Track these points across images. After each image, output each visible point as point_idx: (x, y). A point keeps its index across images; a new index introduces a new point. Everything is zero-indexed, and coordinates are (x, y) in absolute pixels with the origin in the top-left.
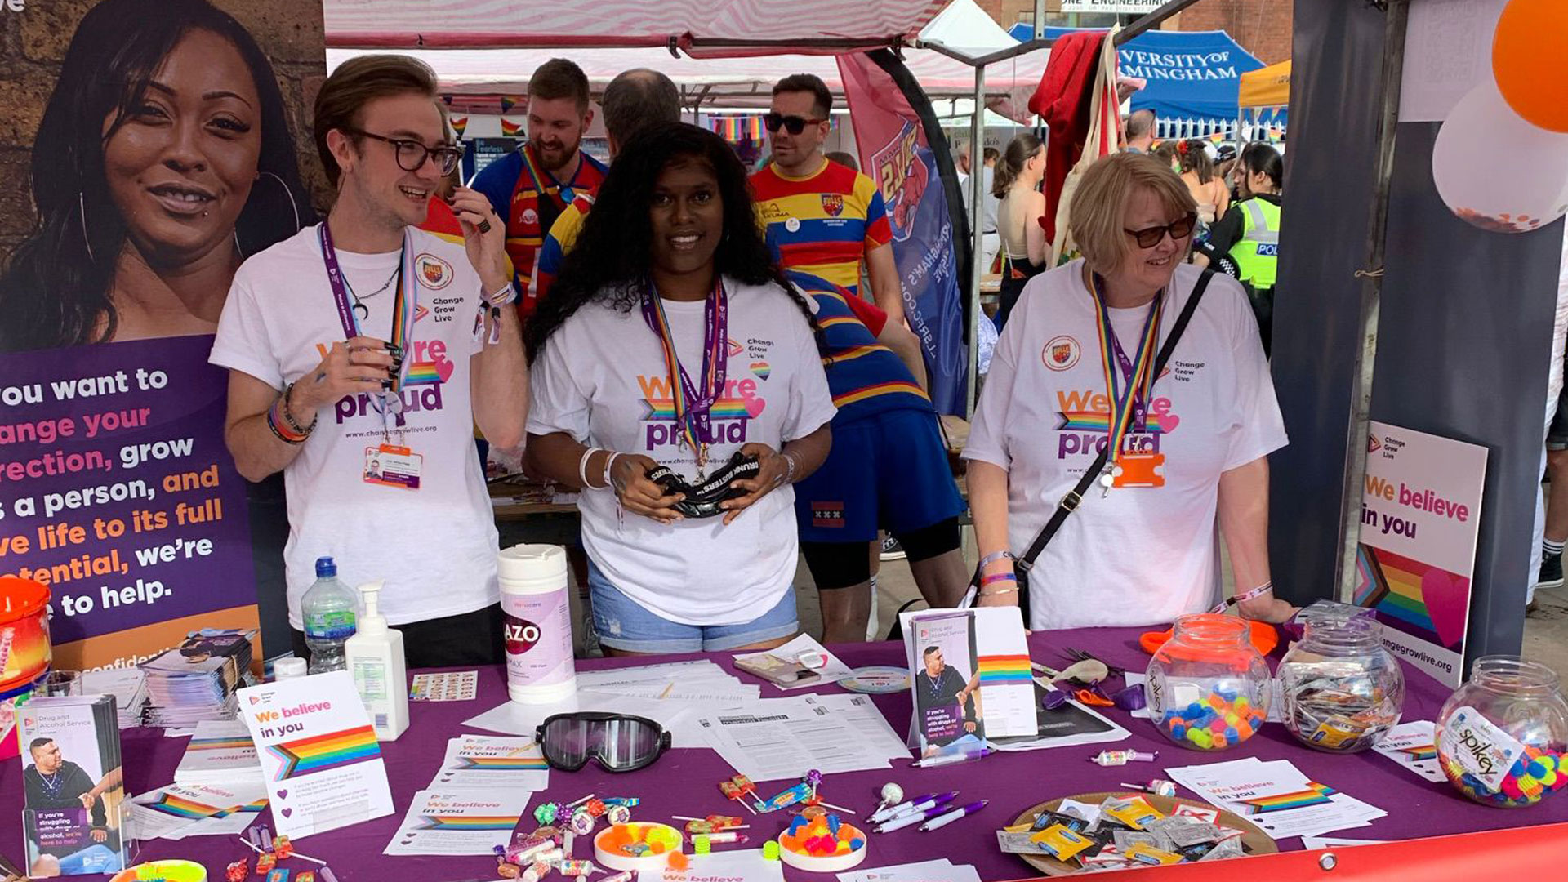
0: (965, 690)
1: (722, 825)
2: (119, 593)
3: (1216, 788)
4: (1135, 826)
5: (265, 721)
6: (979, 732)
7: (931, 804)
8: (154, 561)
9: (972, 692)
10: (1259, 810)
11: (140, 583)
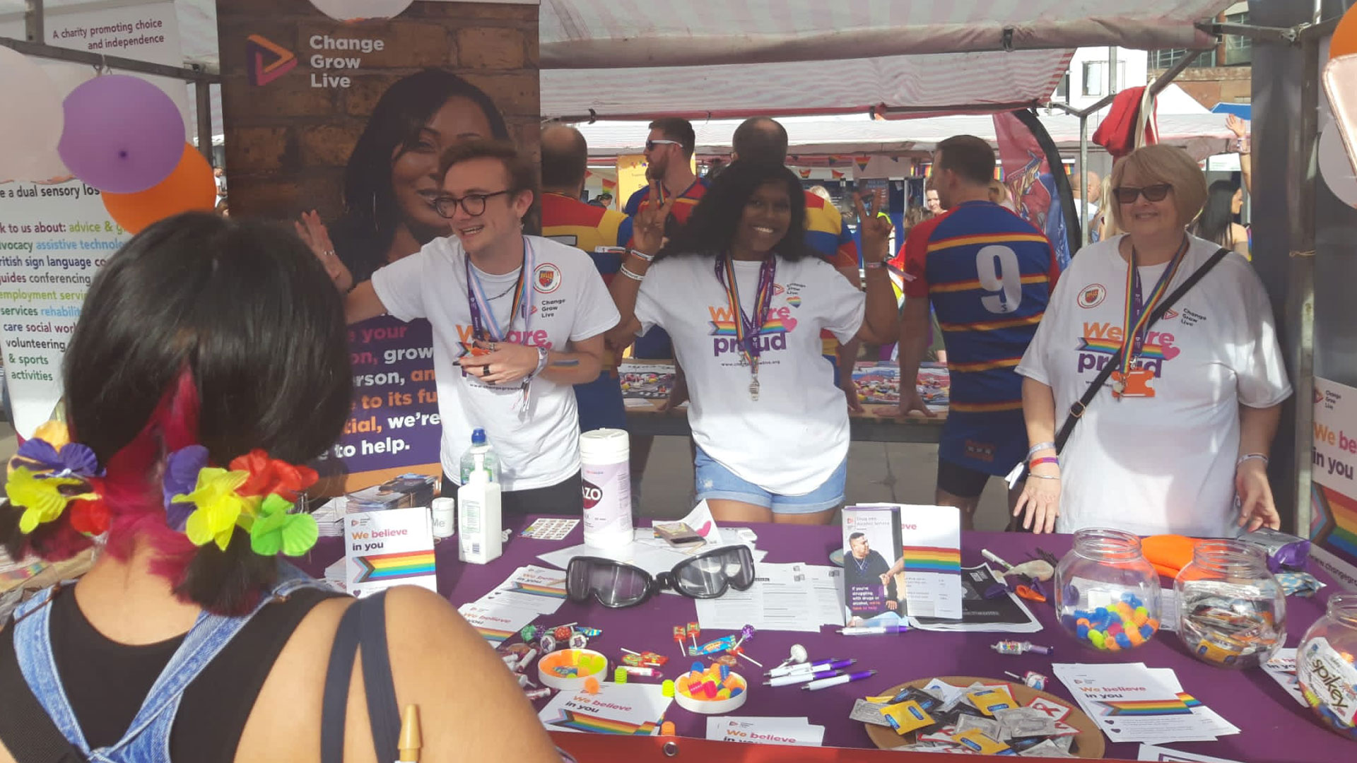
0: (888, 573)
1: (650, 661)
2: (374, 445)
3: (1088, 686)
4: (987, 712)
5: (357, 538)
6: (901, 610)
7: (826, 667)
8: (399, 426)
9: (895, 576)
10: (1116, 712)
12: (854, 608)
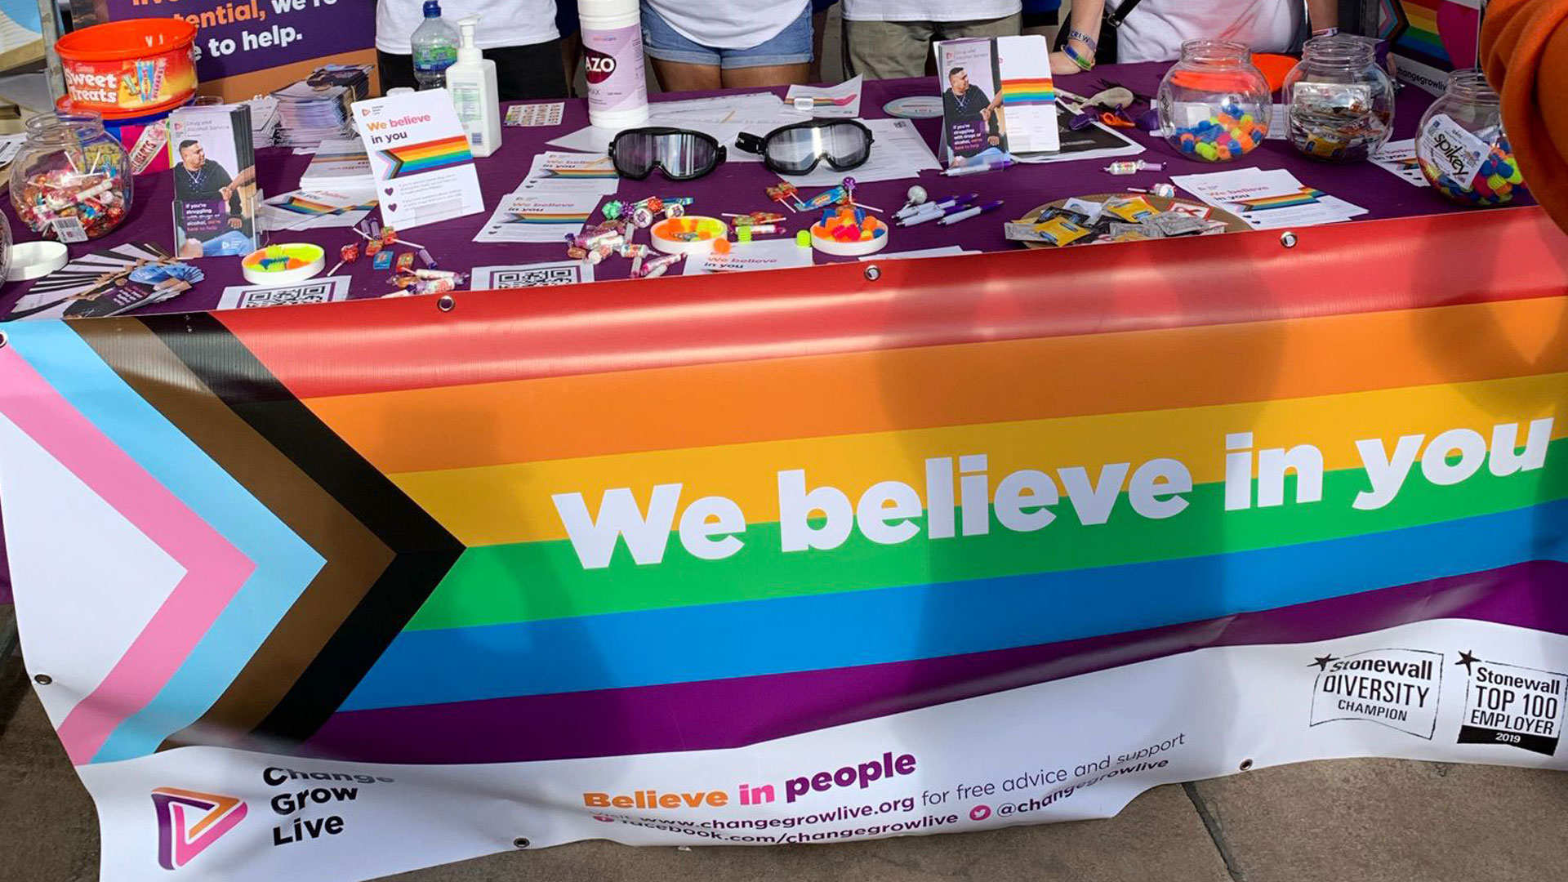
0: (989, 108)
1: (764, 219)
2: (258, 36)
3: (1214, 191)
4: (1133, 220)
5: (375, 130)
6: (1002, 146)
7: (952, 203)
8: (287, 10)
9: (996, 109)
10: (1250, 208)
11: (275, 28)
12: (956, 148)
